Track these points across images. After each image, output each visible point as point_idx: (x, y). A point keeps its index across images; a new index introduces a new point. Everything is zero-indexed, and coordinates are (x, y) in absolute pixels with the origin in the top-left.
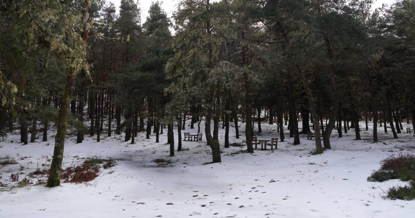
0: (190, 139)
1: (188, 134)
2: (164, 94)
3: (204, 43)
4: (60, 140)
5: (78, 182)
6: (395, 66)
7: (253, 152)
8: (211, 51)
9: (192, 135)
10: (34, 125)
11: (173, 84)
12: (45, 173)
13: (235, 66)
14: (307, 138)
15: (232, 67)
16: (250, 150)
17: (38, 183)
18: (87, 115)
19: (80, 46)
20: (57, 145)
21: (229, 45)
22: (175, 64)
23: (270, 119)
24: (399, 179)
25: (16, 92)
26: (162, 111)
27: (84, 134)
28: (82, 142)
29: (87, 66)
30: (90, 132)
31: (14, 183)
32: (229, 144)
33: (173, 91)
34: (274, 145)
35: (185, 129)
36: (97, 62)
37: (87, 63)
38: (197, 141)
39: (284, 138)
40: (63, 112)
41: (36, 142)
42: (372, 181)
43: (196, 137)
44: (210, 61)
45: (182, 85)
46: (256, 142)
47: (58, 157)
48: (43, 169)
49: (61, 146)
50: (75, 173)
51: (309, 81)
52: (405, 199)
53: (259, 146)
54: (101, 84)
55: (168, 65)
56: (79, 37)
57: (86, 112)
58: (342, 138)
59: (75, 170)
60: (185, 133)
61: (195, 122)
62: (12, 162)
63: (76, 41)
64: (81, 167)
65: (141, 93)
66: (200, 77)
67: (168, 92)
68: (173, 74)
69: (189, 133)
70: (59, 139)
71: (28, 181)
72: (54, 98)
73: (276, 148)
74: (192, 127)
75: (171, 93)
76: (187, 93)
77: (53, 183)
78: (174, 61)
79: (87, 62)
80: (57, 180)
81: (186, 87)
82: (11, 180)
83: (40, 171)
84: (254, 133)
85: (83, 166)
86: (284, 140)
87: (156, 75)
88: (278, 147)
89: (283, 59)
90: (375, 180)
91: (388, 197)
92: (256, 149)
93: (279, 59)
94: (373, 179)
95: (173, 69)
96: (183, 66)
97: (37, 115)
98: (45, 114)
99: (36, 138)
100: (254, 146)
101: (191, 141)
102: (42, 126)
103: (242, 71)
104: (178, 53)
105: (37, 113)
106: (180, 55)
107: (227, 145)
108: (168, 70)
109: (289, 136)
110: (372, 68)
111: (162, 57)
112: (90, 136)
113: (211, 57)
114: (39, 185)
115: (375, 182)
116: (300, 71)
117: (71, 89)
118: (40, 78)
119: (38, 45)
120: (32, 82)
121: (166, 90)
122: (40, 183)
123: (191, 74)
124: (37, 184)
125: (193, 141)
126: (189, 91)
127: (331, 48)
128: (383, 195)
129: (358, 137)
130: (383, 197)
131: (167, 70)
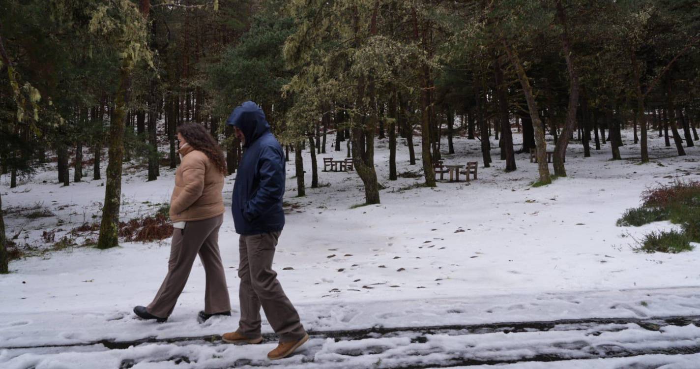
0: (334, 168)
1: (330, 160)
2: (282, 95)
3: (343, 6)
4: (114, 174)
5: (147, 241)
6: (675, 32)
7: (435, 186)
8: (357, 19)
9: (336, 162)
10: (77, 153)
11: (295, 78)
12: (96, 228)
13: (395, 42)
14: (529, 160)
15: (390, 45)
16: (431, 183)
17: (85, 243)
18: (164, 135)
19: (136, 23)
20: (110, 183)
21: (388, 8)
22: (299, 44)
23: (469, 131)
24: (669, 221)
25: (39, 101)
26: (281, 122)
27: (160, 166)
28: (156, 179)
29: (148, 53)
30: (170, 163)
31: (48, 245)
32: (397, 174)
33: (296, 89)
34: (472, 172)
35: (326, 151)
36: (175, 44)
37: (148, 50)
38: (345, 171)
39: (491, 162)
40: (116, 129)
41: (83, 181)
42: (624, 226)
43: (343, 164)
44: (356, 37)
45: (311, 78)
46: (441, 169)
47: (113, 200)
48: (93, 223)
49: (116, 185)
50: (143, 227)
51: (525, 63)
52: (670, 252)
53: (447, 176)
54: (182, 82)
55: (286, 46)
56: (133, 7)
57: (162, 130)
58: (589, 158)
59: (144, 223)
60: (324, 159)
61: (343, 140)
62: (46, 214)
63: (129, 14)
64: (153, 218)
65: (246, 94)
66: (342, 64)
67: (288, 92)
68: (296, 61)
69: (332, 159)
70: (113, 172)
71: (70, 241)
72: (110, 109)
73: (475, 178)
74: (338, 148)
75: (294, 92)
76: (318, 91)
77: (107, 242)
78: (296, 39)
79: (148, 47)
80: (113, 238)
81: (319, 82)
82: (44, 240)
83: (88, 227)
84: (442, 155)
85: (157, 216)
86: (490, 164)
87: (270, 64)
88: (478, 177)
89: (479, 27)
90: (628, 224)
91: (643, 249)
92: (443, 181)
93: (473, 29)
94: (625, 222)
95: (296, 53)
96: (313, 47)
97: (79, 136)
98: (92, 134)
99: (82, 176)
100: (438, 176)
101: (336, 171)
102: (91, 156)
103: (407, 51)
104: (302, 26)
105: (79, 134)
106: (305, 29)
107: (393, 176)
108: (287, 55)
109: (500, 158)
110: (635, 37)
111: (278, 32)
112: (170, 169)
113: (356, 29)
114: (86, 247)
115: (629, 226)
116: (509, 46)
117: (127, 92)
118: (80, 76)
119: (73, 23)
120: (68, 82)
121: (285, 87)
122: (88, 243)
123: (326, 60)
124: (83, 246)
125: (339, 171)
126: (322, 88)
127: (563, 5)
128: (636, 246)
129: (616, 156)
130: (634, 250)
131: (285, 55)
